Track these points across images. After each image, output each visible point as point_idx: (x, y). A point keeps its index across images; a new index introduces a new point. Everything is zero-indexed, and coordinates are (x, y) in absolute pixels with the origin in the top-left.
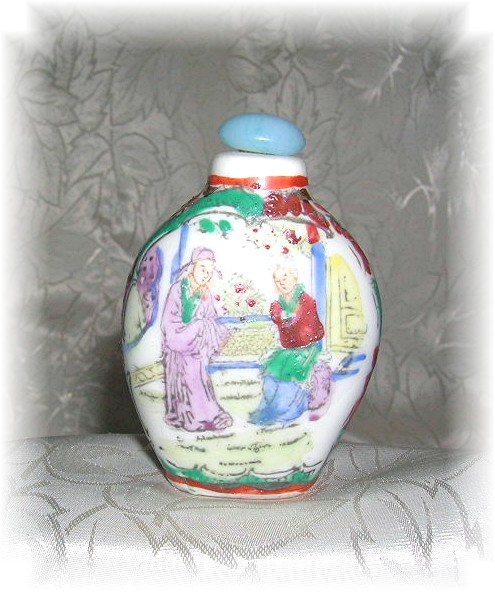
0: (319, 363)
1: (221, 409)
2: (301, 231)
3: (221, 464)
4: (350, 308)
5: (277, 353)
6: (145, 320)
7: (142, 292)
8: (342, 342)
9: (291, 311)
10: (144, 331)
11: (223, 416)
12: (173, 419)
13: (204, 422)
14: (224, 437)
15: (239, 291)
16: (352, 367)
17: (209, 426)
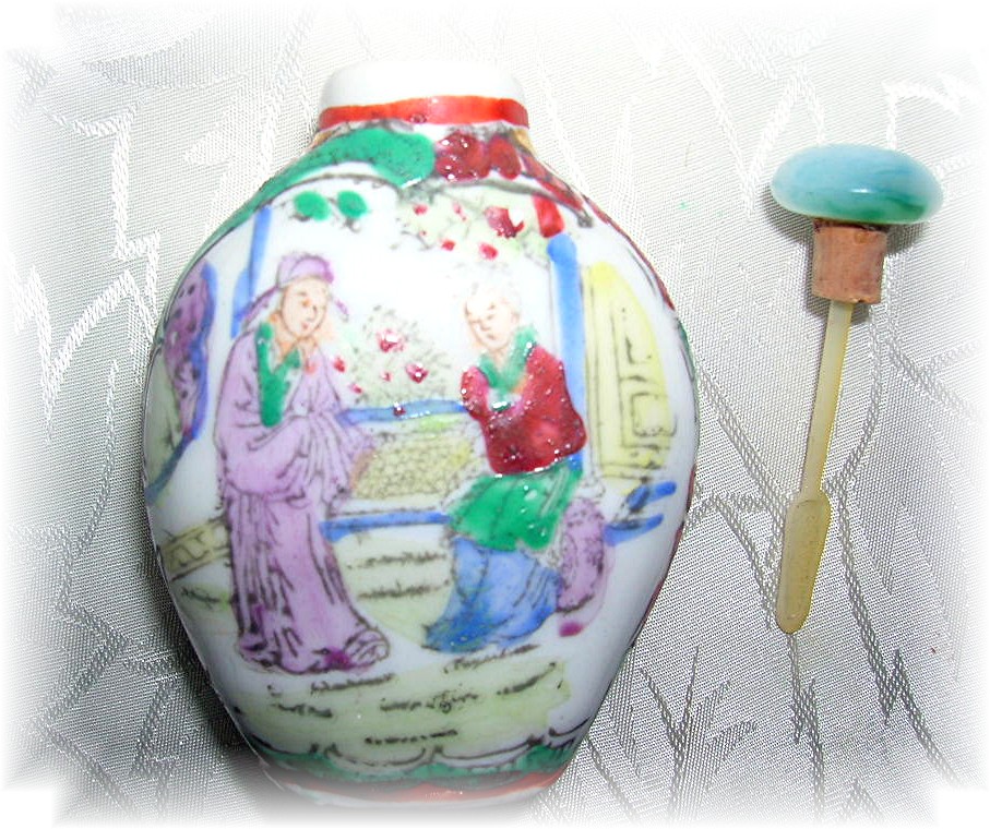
0: (577, 506)
1: (362, 620)
2: (523, 210)
3: (368, 741)
4: (638, 378)
5: (482, 488)
6: (179, 427)
7: (173, 363)
8: (623, 456)
9: (510, 389)
10: (179, 451)
11: (367, 636)
12: (257, 648)
13: (325, 652)
14: (370, 682)
15: (386, 346)
16: (649, 511)
17: (336, 660)
